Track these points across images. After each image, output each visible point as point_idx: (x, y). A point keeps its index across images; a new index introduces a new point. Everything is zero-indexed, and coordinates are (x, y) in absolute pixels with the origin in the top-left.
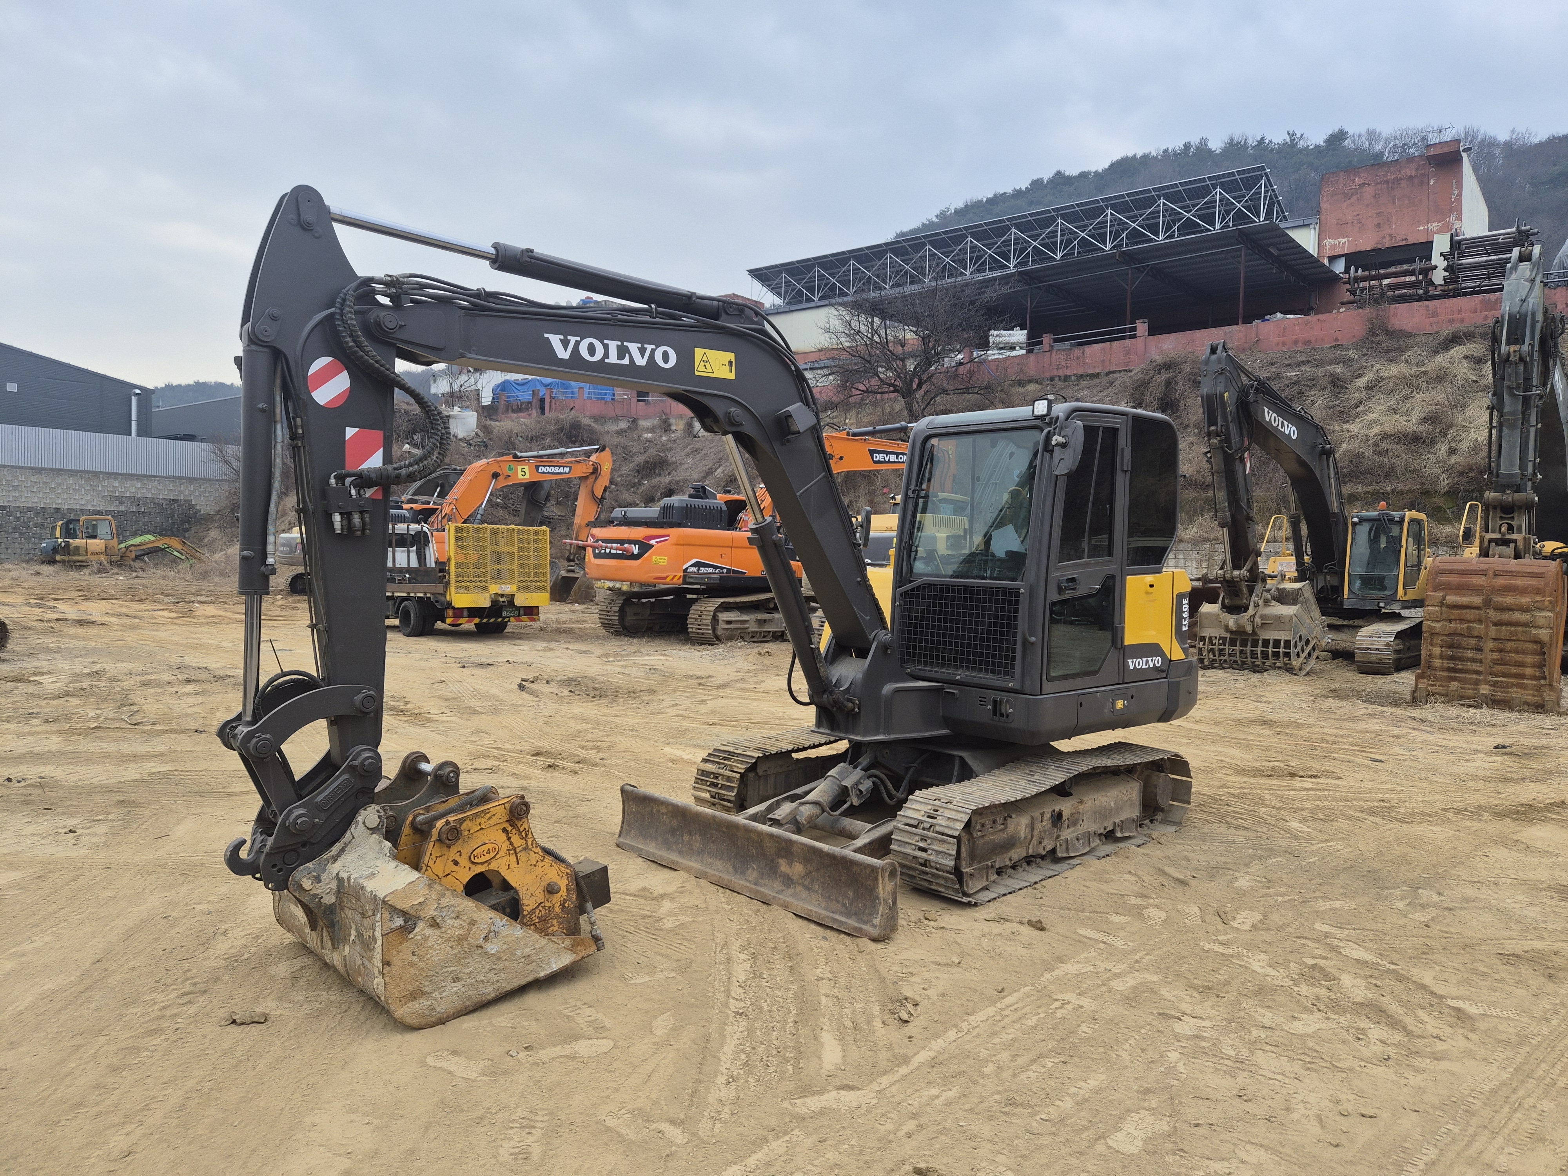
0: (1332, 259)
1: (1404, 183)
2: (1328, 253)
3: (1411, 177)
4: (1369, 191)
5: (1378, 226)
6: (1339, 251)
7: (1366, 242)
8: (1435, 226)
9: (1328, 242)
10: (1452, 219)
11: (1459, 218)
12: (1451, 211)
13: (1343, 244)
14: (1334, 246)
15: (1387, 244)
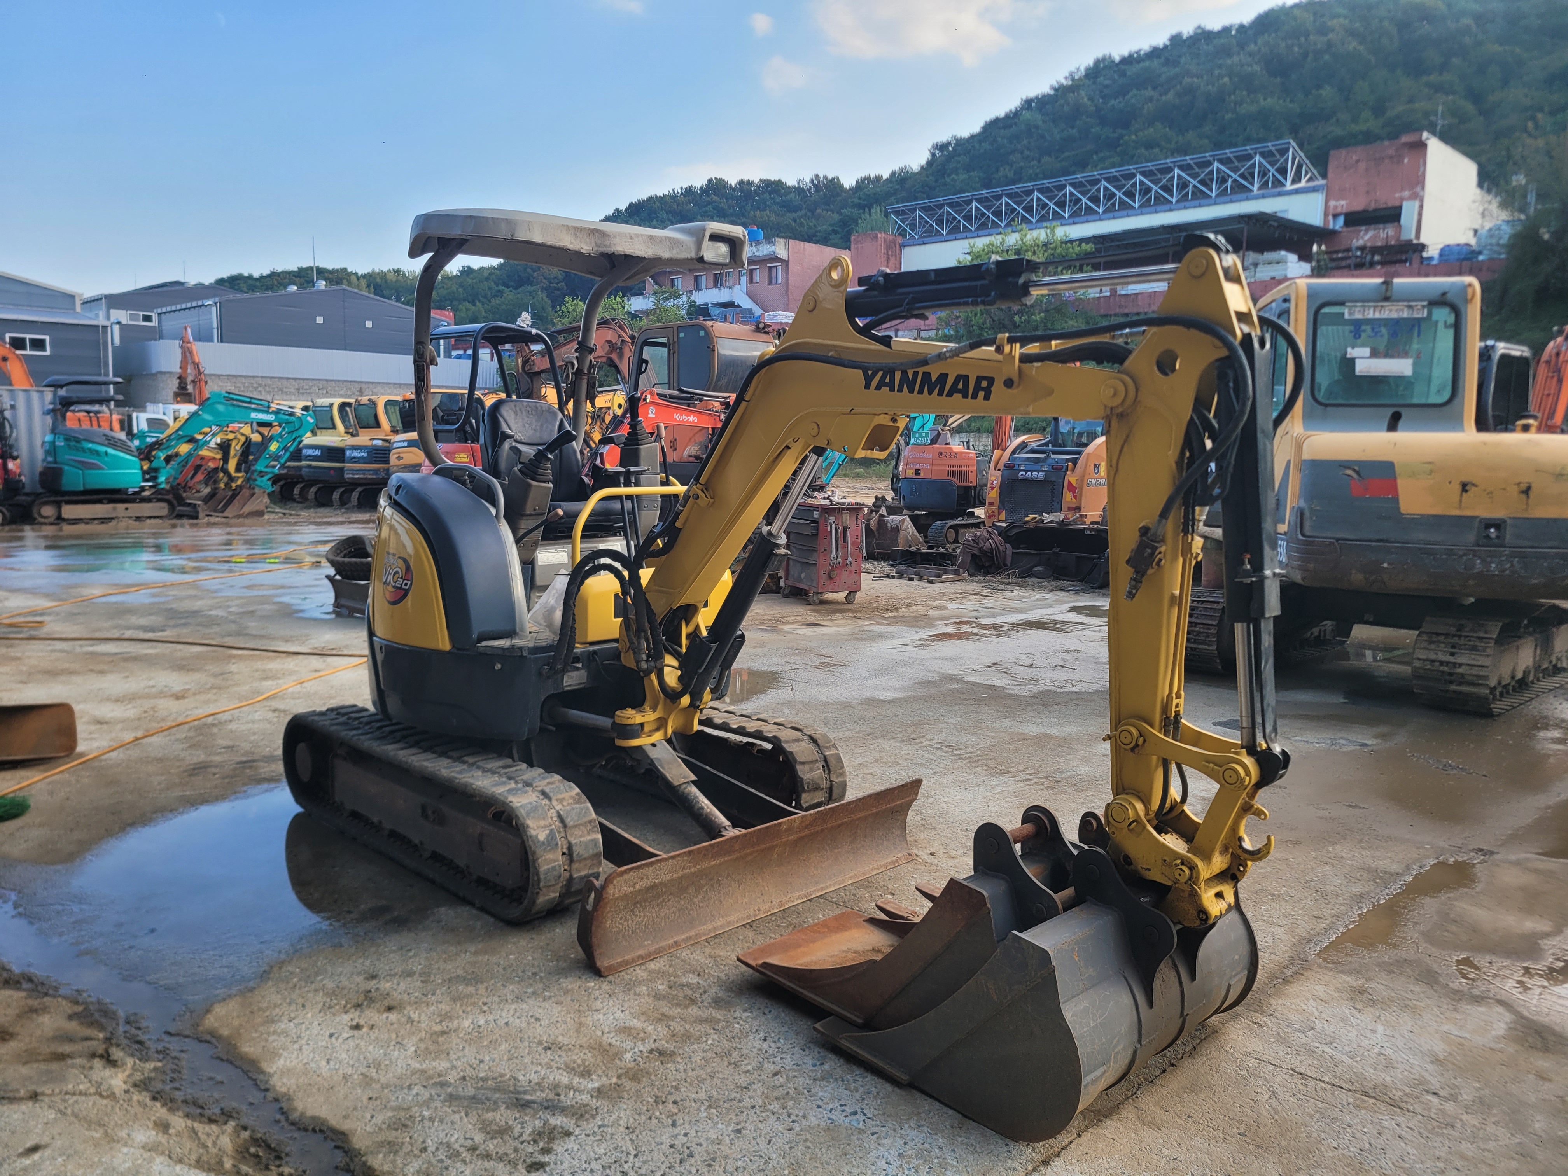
0: (1335, 216)
1: (1387, 161)
2: (1331, 211)
3: (1391, 157)
4: (1362, 165)
5: (1368, 192)
6: (1339, 210)
7: (1359, 204)
8: (1406, 193)
9: (1332, 203)
10: (1418, 189)
11: (1423, 188)
12: (1418, 183)
13: (1342, 205)
14: (1336, 207)
15: (1373, 206)
